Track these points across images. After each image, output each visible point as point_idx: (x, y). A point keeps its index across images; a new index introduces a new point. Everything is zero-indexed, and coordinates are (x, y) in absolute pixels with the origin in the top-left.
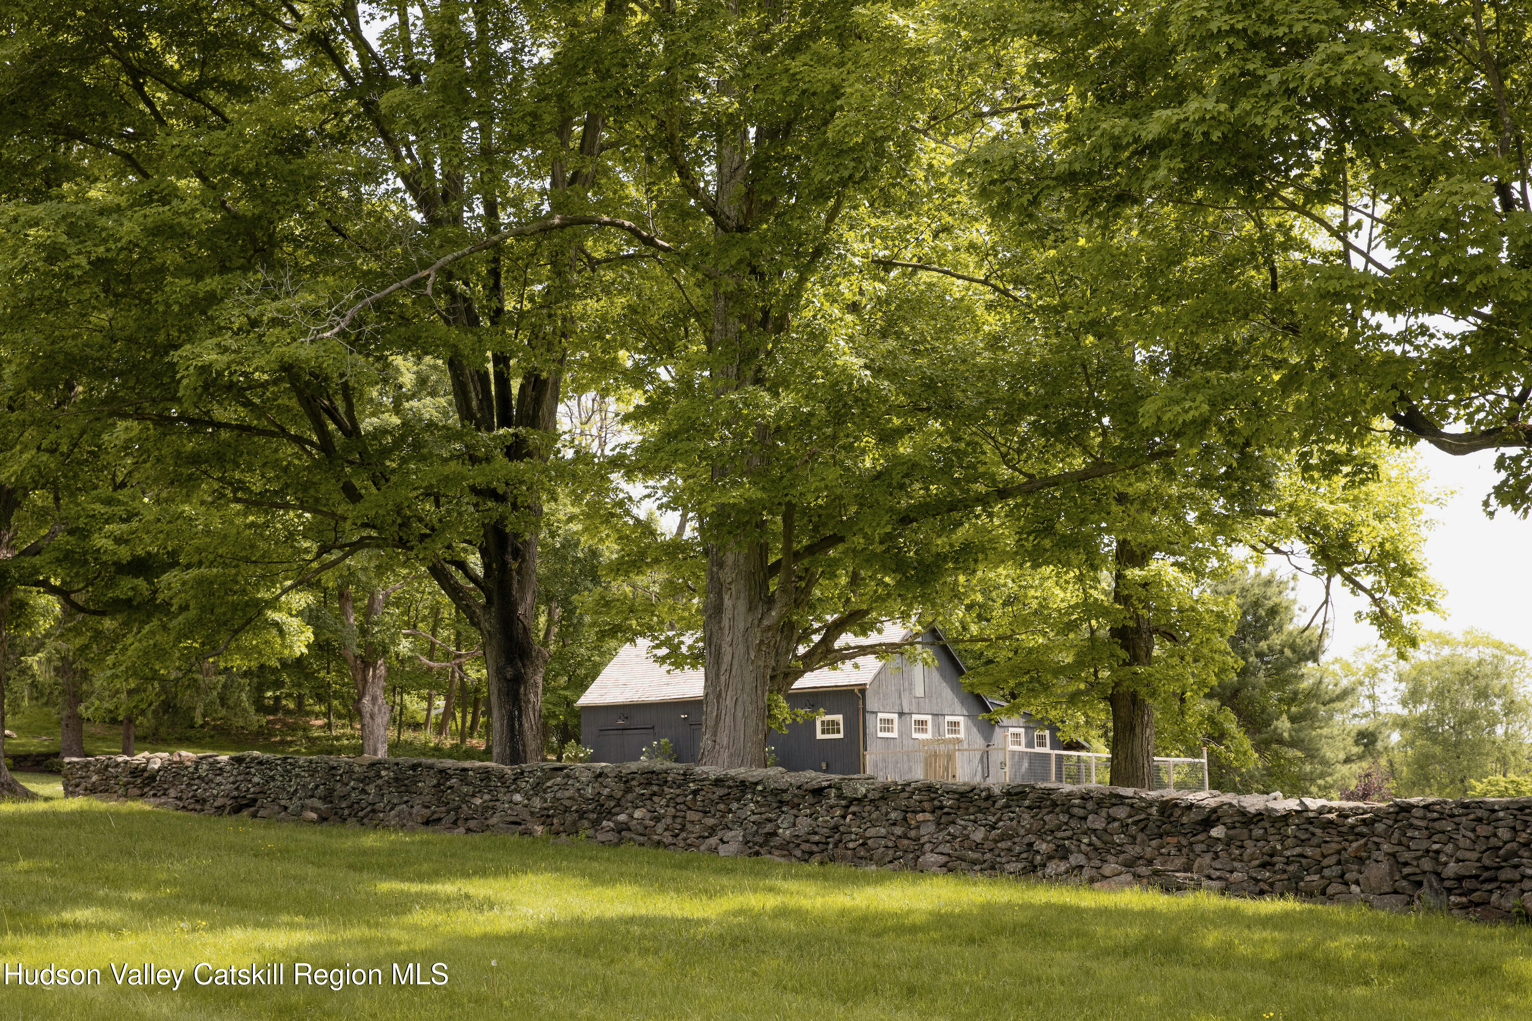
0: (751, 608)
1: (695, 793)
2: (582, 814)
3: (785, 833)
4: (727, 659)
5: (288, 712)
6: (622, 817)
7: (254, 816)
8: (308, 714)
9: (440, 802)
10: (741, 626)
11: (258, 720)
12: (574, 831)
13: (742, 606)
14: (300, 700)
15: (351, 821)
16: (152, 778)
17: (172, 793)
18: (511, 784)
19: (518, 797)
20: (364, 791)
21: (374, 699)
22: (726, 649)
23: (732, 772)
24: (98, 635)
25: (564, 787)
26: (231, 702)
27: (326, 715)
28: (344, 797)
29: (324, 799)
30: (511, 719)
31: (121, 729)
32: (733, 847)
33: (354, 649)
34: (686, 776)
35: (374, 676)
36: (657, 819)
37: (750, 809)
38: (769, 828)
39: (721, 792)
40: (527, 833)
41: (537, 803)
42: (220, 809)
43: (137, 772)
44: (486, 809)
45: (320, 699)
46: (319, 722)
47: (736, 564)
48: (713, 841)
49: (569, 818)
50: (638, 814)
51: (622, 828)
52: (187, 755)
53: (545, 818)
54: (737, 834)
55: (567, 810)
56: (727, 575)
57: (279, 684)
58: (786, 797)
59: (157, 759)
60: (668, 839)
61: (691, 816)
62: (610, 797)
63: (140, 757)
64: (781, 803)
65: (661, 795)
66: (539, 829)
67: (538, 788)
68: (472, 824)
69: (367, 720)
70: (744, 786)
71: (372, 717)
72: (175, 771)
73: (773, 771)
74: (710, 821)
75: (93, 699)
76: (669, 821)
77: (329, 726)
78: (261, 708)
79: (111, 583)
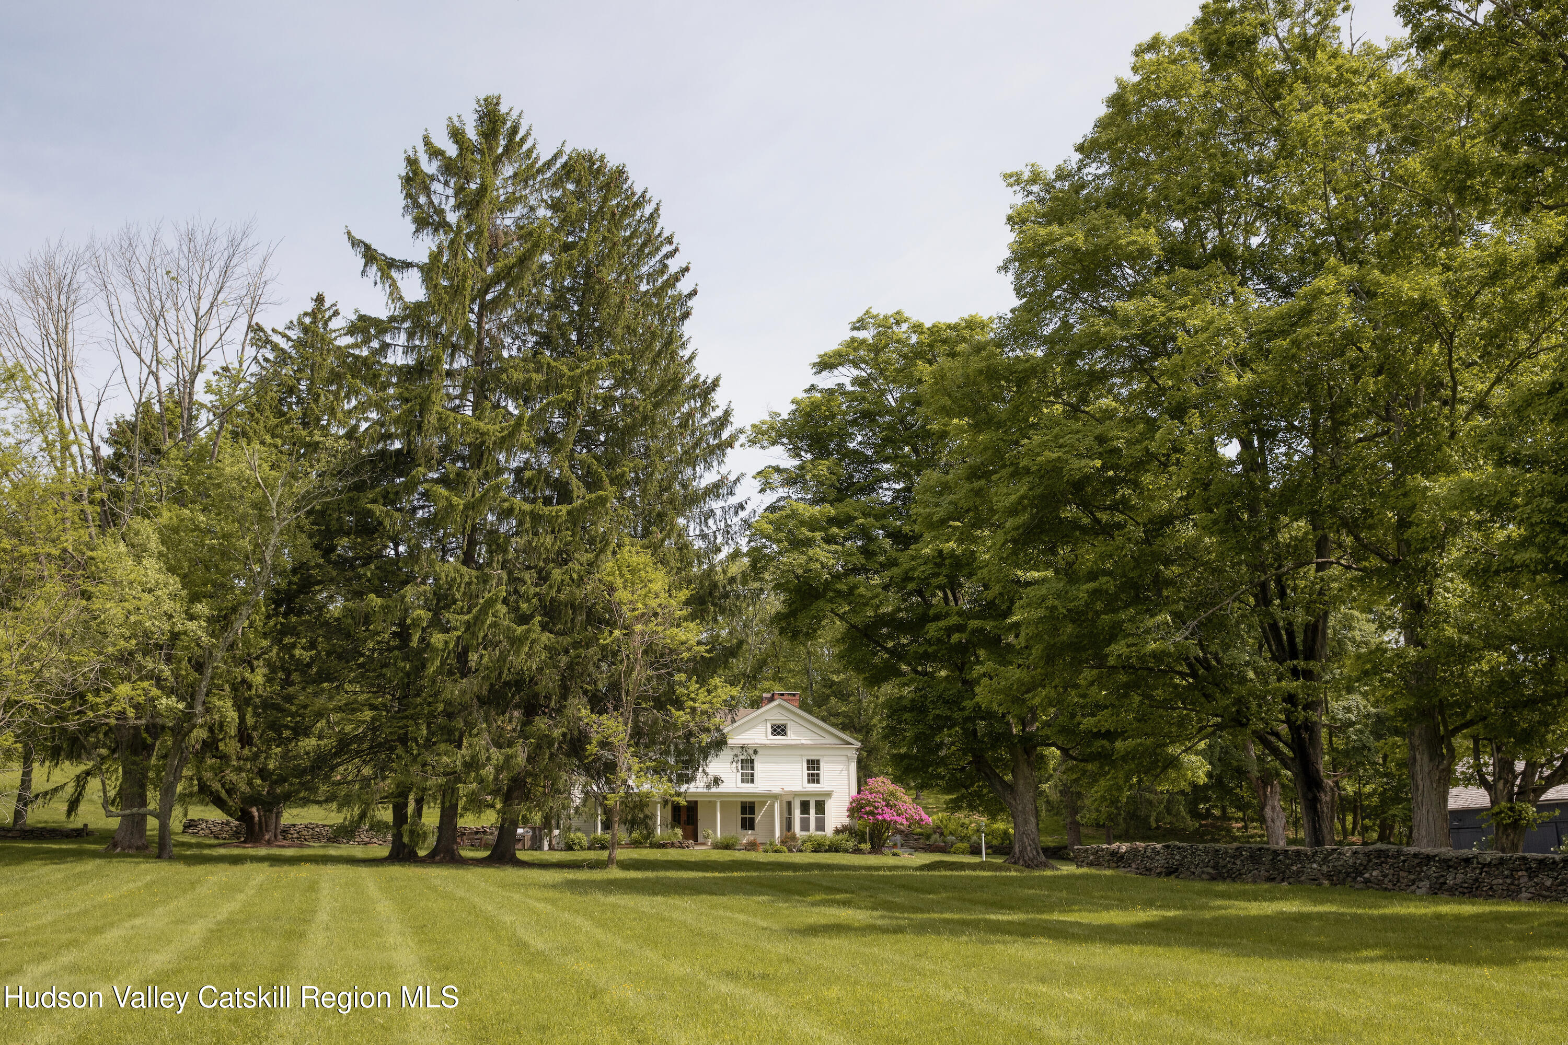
0: (1431, 760)
1: (1404, 861)
2: (1348, 874)
3: (1450, 882)
4: (1421, 787)
5: (1216, 818)
6: (1367, 875)
7: (1177, 877)
8: (1230, 819)
9: (1275, 869)
10: (1427, 770)
11: (1192, 824)
12: (1343, 883)
13: (1426, 758)
14: (1224, 809)
15: (1228, 880)
16: (1122, 857)
17: (1133, 865)
18: (1311, 858)
19: (1315, 866)
20: (1234, 863)
21: (1273, 808)
22: (1420, 783)
23: (1423, 851)
24: (1084, 772)
25: (1338, 859)
26: (1174, 812)
27: (1243, 820)
28: (1224, 867)
29: (1214, 868)
30: (1314, 822)
31: (1104, 831)
32: (1424, 890)
33: (1255, 773)
34: (1399, 853)
35: (1271, 792)
36: (1385, 876)
37: (1434, 869)
38: (1442, 880)
39: (1417, 861)
40: (1320, 884)
41: (1325, 868)
42: (1159, 874)
43: (1114, 854)
44: (1299, 872)
45: (1239, 809)
46: (1239, 825)
47: (1420, 734)
48: (1414, 887)
49: (1341, 876)
50: (1374, 873)
51: (1367, 881)
52: (1140, 845)
53: (1329, 877)
54: (1426, 883)
55: (1340, 872)
56: (1417, 742)
57: (1207, 799)
58: (1451, 863)
59: (1124, 847)
60: (1390, 886)
61: (1402, 874)
62: (1361, 864)
63: (1115, 846)
64: (1449, 867)
65: (1386, 863)
66: (1326, 882)
67: (1325, 860)
68: (1291, 880)
69: (1269, 823)
70: (1429, 858)
71: (1273, 821)
72: (1134, 852)
73: (1443, 850)
74: (1412, 877)
75: (1085, 811)
76: (1390, 877)
77: (1246, 827)
78: (1195, 814)
79: (1089, 745)
